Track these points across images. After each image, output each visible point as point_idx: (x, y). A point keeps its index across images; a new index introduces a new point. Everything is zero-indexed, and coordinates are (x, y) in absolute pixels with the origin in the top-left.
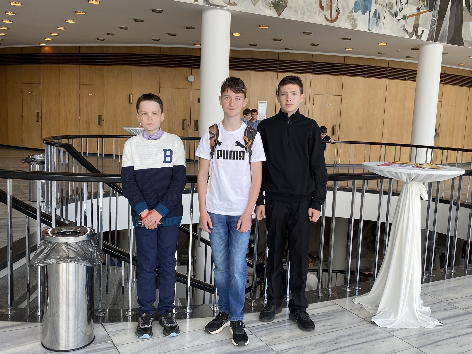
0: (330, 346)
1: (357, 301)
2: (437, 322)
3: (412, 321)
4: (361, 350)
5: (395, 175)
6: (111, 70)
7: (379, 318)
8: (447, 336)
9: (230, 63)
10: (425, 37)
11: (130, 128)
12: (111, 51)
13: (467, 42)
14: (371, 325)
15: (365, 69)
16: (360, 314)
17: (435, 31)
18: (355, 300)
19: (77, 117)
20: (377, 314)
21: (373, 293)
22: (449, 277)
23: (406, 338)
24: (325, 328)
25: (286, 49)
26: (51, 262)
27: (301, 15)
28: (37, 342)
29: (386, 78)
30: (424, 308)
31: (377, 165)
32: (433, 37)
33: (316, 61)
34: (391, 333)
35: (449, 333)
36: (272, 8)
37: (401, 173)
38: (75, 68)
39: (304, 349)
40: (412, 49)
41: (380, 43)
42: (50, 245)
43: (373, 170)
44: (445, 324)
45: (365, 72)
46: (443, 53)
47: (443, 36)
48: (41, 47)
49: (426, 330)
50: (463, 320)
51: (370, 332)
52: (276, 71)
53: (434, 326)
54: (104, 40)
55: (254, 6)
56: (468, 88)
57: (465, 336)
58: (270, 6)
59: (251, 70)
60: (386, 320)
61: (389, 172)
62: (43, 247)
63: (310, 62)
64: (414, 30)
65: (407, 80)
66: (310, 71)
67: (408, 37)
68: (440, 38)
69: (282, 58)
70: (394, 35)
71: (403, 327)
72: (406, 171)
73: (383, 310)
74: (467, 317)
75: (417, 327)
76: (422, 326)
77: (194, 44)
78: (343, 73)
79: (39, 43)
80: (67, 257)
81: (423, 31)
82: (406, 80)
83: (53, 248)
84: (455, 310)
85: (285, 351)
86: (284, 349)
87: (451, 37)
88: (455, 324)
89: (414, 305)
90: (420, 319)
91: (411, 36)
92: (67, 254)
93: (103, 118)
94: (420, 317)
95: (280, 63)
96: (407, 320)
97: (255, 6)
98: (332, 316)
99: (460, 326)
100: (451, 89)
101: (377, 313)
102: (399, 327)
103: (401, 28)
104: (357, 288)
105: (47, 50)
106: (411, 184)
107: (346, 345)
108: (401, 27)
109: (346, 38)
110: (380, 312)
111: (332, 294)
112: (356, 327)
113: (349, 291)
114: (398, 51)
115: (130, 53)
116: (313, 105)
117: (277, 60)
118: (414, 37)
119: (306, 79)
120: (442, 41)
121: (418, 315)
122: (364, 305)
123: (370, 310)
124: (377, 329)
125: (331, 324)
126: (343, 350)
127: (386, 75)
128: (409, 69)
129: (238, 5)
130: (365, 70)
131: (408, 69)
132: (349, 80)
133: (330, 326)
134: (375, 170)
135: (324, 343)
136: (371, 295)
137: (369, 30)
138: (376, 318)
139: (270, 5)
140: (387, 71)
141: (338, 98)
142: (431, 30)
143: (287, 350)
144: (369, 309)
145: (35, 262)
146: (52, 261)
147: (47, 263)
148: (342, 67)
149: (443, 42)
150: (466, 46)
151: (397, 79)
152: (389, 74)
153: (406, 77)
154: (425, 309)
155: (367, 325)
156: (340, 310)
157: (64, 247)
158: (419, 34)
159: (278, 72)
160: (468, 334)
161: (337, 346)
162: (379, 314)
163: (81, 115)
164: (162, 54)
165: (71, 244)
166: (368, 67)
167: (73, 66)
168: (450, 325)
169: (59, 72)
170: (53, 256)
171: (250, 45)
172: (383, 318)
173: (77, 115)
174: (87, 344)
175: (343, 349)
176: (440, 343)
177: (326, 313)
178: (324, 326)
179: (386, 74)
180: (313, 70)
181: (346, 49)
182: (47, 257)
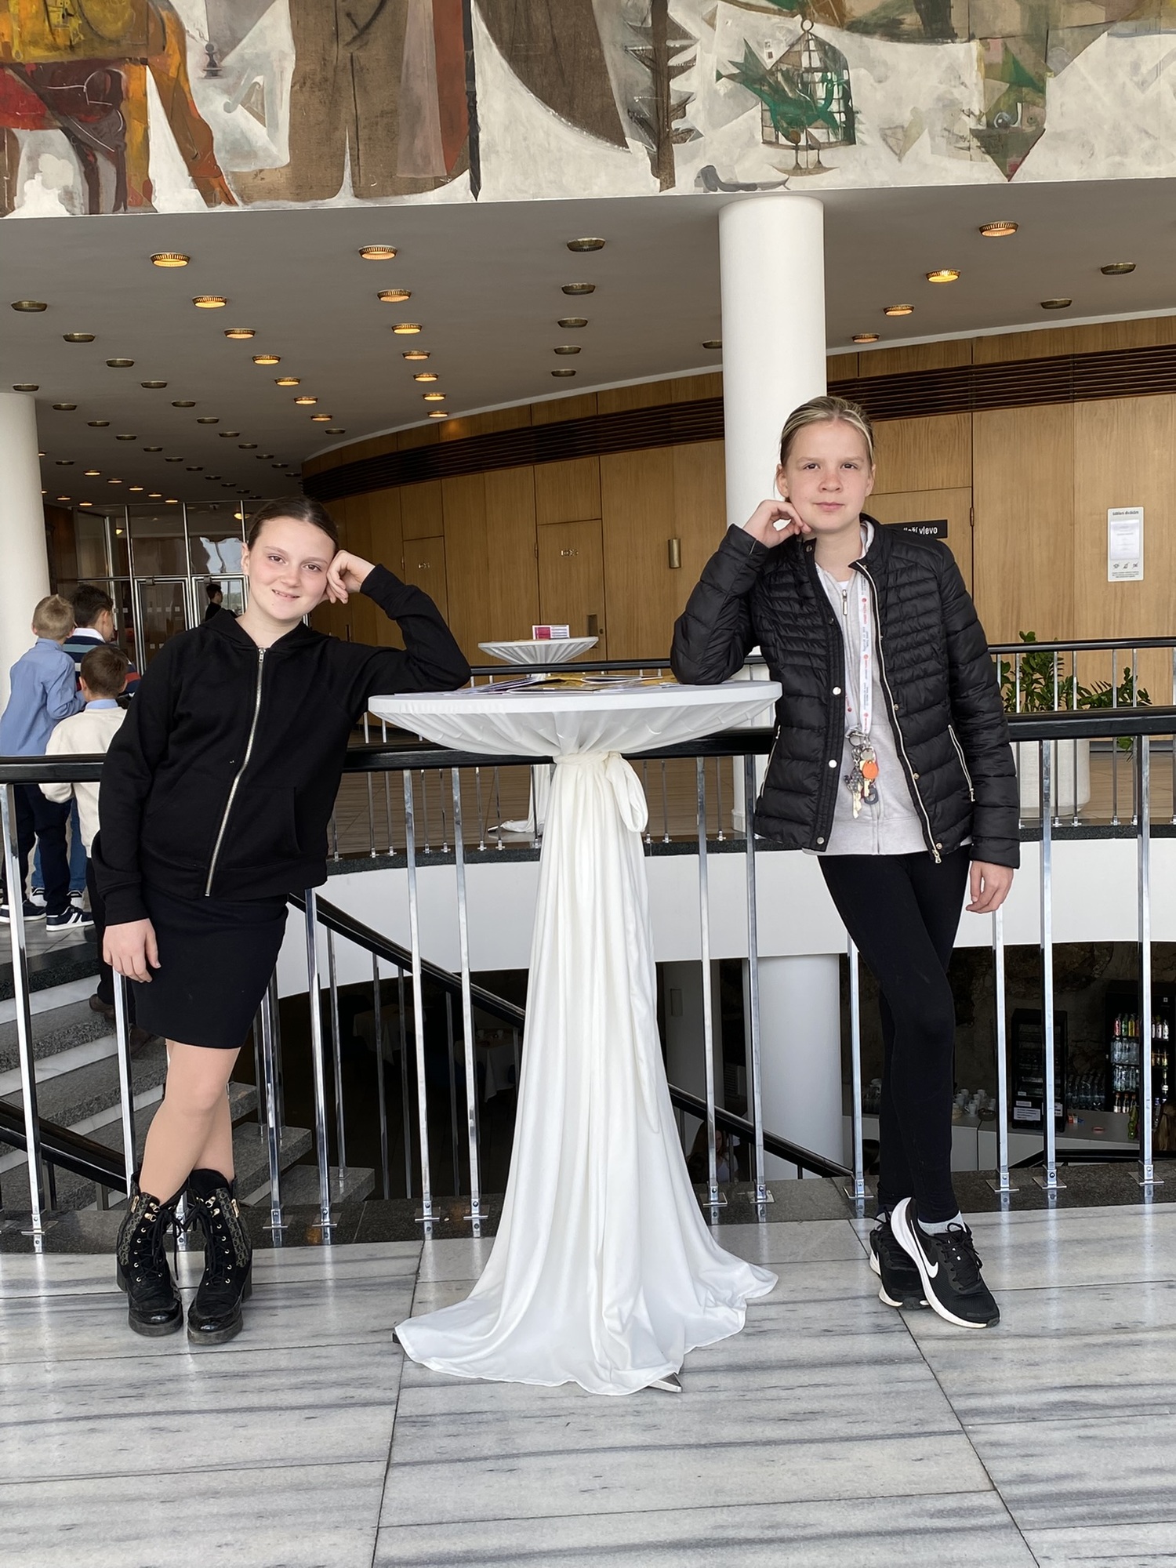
6: (617, 465)
8: (619, 1438)
12: (612, 407)
27: (1108, 156)
36: (976, 152)
38: (524, 475)
48: (438, 423)
51: (332, 1377)
54: (573, 373)
55: (900, 160)
58: (969, 149)
59: (1074, 399)
77: (854, 338)
93: (600, 623)
97: (904, 159)
105: (454, 431)
107: (160, 1406)
115: (667, 402)
129: (831, 169)
135: (98, 1388)
139: (966, 144)
167: (518, 470)
171: (1044, 305)
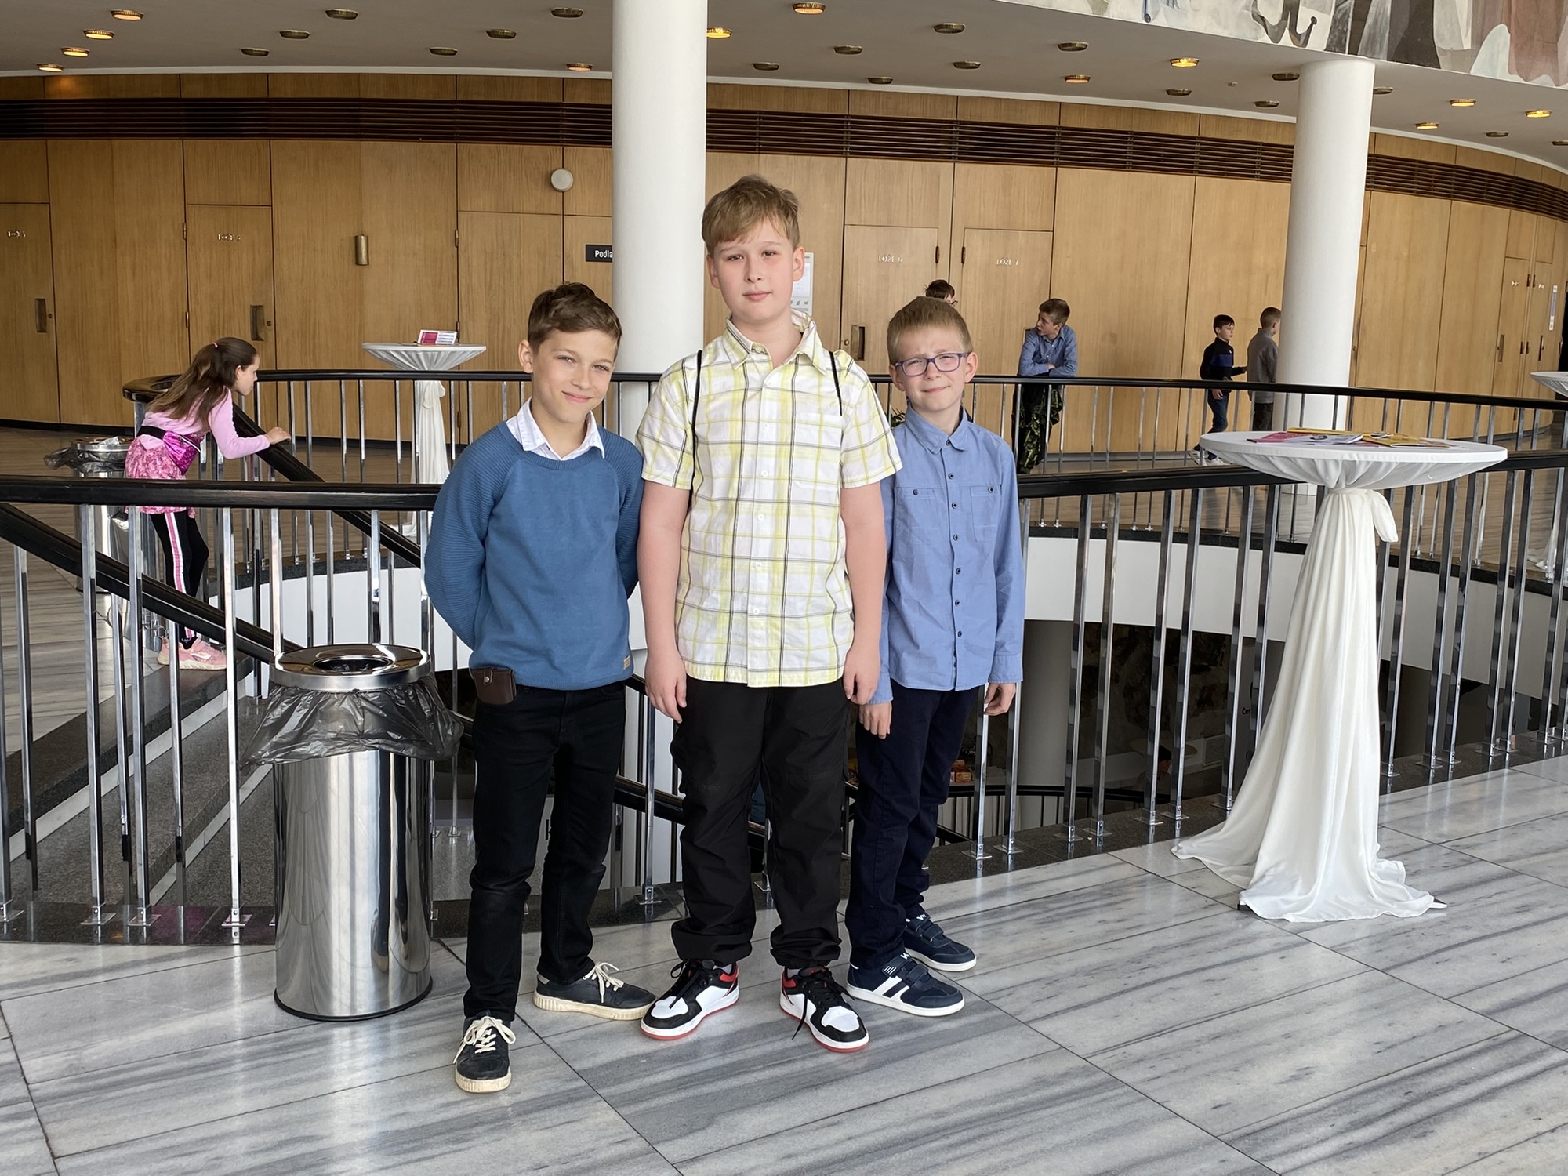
0: (1132, 974)
1: (1185, 852)
2: (1428, 901)
3: (1356, 899)
4: (1224, 982)
5: (1307, 469)
6: (290, 152)
7: (1261, 895)
8: (1462, 935)
9: (707, 126)
10: (1318, 41)
11: (390, 348)
12: (288, 92)
13: (1449, 54)
14: (1237, 914)
15: (1126, 143)
16: (1200, 887)
17: (1350, 20)
18: (1179, 848)
19: (180, 311)
20: (1255, 883)
21: (1236, 822)
22: (1442, 777)
23: (1346, 946)
24: (1106, 927)
25: (872, 81)
26: (311, 752)
28: (261, 997)
29: (1192, 172)
30: (1386, 863)
31: (1249, 440)
32: (1343, 41)
33: (968, 119)
34: (1299, 937)
35: (1466, 928)
37: (1325, 463)
38: (169, 149)
39: (1058, 985)
40: (1279, 77)
41: (1178, 60)
42: (307, 699)
43: (1239, 454)
44: (1452, 905)
45: (1125, 152)
46: (1375, 92)
47: (1374, 36)
48: (44, 77)
49: (1400, 924)
50: (1500, 893)
51: (1240, 935)
52: (841, 153)
53: (1419, 910)
54: (266, 53)
56: (1446, 202)
57: (1512, 934)
59: (760, 151)
60: (1282, 900)
61: (1288, 460)
62: (284, 707)
63: (952, 122)
64: (1284, 17)
65: (1257, 176)
66: (950, 152)
67: (1266, 39)
68: (1367, 43)
69: (860, 109)
70: (1226, 34)
71: (1333, 917)
72: (1342, 456)
73: (1272, 871)
74: (1509, 883)
75: (1371, 915)
76: (1386, 912)
77: (569, 66)
78: (1057, 158)
79: (39, 66)
80: (359, 735)
81: (1314, 21)
82: (1253, 176)
83: (316, 710)
84: (1473, 866)
85: (1004, 992)
86: (1002, 986)
87: (1399, 40)
88: (1479, 903)
89: (1360, 854)
90: (1379, 894)
91: (1276, 38)
92: (359, 724)
93: (268, 315)
94: (1379, 887)
95: (852, 127)
96: (1342, 899)
98: (1120, 895)
99: (1495, 909)
100: (1397, 204)
101: (1252, 882)
102: (1320, 917)
103: (1246, 11)
104: (1178, 816)
105: (67, 88)
106: (1348, 494)
107: (1179, 969)
108: (1246, 8)
109: (1070, 44)
110: (1263, 876)
111: (1106, 834)
112: (1199, 923)
113: (1156, 826)
114: (1230, 85)
115: (355, 95)
116: (963, 262)
117: (842, 116)
118: (1286, 40)
119: (939, 177)
120: (1370, 53)
121: (1372, 884)
122: (1207, 861)
123: (1228, 876)
124: (1256, 927)
125: (1121, 917)
126: (1170, 983)
127: (1193, 162)
128: (1265, 142)
130: (1126, 148)
131: (1260, 143)
132: (1076, 180)
133: (1119, 921)
134: (1246, 456)
135: (1114, 967)
136: (1227, 831)
137: (1147, 17)
138: (1254, 895)
140: (1194, 148)
141: (1044, 240)
142: (1339, 17)
143: (1011, 990)
144: (1224, 873)
145: (264, 752)
146: (313, 748)
147: (298, 755)
148: (1054, 138)
149: (1374, 54)
150: (1445, 67)
151: (1228, 175)
152: (1201, 158)
153: (1254, 167)
154: (1387, 868)
155: (1227, 915)
156: (1139, 878)
157: (347, 705)
158: (1301, 29)
159: (846, 157)
160: (1519, 928)
161: (1151, 975)
162: (1261, 883)
163: (193, 306)
164: (460, 97)
165: (370, 695)
166: (1135, 139)
167: (161, 143)
168: (1466, 906)
169: (112, 163)
170: (316, 732)
171: (756, 66)
172: (1274, 895)
173: (180, 308)
174: (414, 996)
175: (1170, 981)
176: (1445, 955)
177: (1100, 888)
178: (1104, 922)
179: (1193, 158)
180: (960, 148)
181: (1066, 79)
182: (300, 736)
